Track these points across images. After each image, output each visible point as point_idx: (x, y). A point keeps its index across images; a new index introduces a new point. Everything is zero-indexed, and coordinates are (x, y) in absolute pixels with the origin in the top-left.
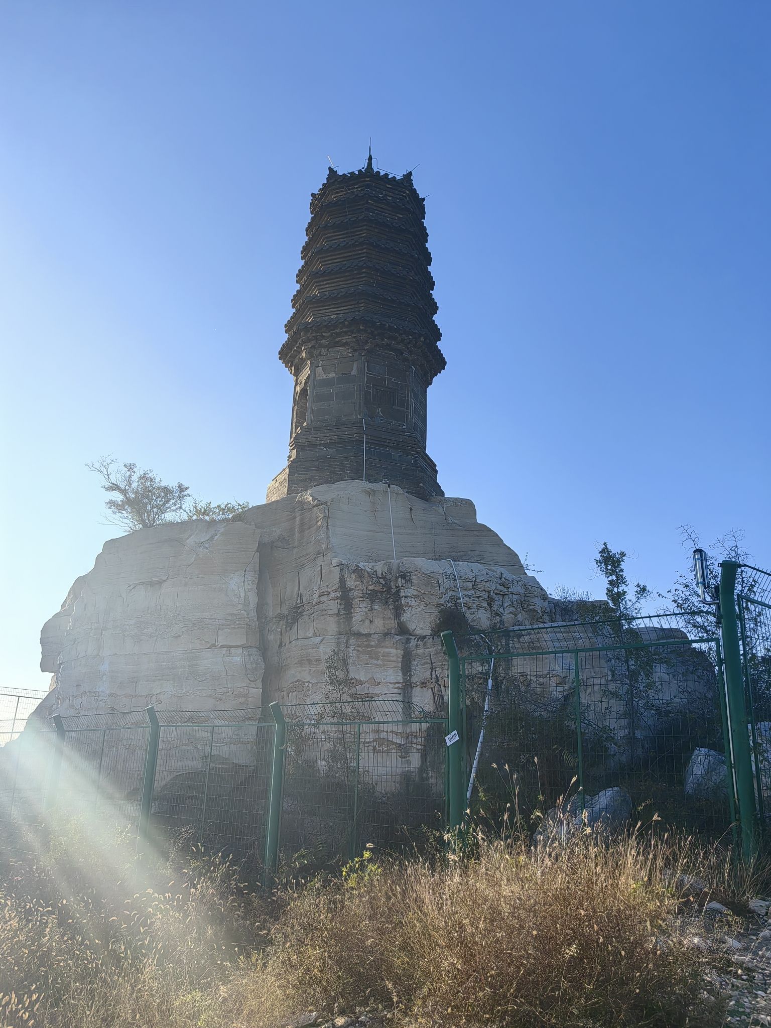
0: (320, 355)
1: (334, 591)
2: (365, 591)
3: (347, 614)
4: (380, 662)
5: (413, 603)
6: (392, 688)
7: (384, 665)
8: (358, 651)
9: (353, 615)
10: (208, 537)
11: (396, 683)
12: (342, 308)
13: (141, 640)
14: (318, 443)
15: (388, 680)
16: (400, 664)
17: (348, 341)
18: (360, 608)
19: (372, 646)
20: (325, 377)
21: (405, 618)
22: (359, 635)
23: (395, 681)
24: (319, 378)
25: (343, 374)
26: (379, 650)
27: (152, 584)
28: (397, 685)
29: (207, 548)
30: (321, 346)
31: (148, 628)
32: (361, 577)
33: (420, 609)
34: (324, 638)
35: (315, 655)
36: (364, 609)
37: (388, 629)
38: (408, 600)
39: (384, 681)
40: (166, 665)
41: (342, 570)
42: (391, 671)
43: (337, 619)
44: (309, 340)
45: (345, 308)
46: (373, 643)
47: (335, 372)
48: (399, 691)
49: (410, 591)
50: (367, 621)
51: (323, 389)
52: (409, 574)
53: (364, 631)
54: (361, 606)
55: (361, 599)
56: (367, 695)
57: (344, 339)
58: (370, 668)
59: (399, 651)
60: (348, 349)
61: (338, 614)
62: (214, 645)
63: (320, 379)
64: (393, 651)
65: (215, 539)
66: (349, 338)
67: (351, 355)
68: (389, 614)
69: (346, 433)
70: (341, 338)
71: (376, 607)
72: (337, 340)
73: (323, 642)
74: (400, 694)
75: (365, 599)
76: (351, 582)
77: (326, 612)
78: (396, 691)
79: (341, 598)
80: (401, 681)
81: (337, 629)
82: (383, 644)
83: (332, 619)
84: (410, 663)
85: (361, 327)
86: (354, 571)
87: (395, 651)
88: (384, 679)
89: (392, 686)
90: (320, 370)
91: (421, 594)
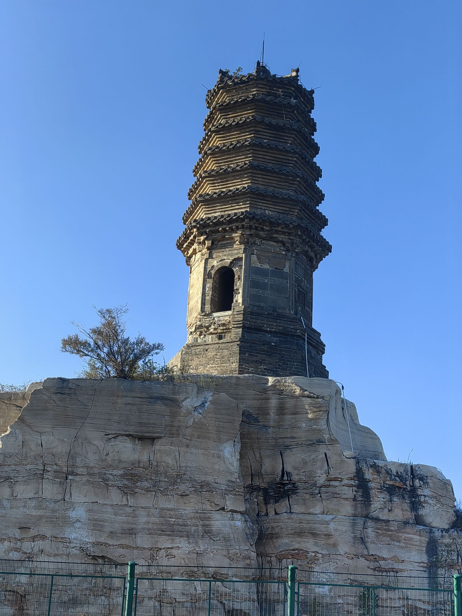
0: (254, 243)
1: (349, 479)
2: (382, 485)
3: (366, 501)
4: (402, 544)
5: (431, 502)
6: (417, 566)
7: (407, 547)
8: (378, 533)
9: (372, 502)
10: (199, 403)
11: (421, 563)
12: (278, 208)
13: (136, 493)
14: (264, 329)
15: (412, 559)
16: (425, 549)
17: (284, 239)
18: (379, 498)
19: (391, 531)
20: (259, 266)
21: (421, 512)
22: (377, 520)
23: (420, 561)
24: (254, 265)
25: (276, 268)
26: (400, 534)
27: (141, 439)
28: (422, 564)
29: (200, 414)
30: (258, 236)
31: (141, 481)
32: (378, 472)
33: (437, 507)
34: (335, 517)
35: (324, 530)
36: (382, 499)
37: (406, 519)
38: (427, 499)
39: (408, 560)
40: (175, 521)
41: (358, 462)
42: (414, 553)
43: (353, 503)
44: (250, 228)
45: (281, 208)
46: (392, 528)
47: (269, 264)
48: (425, 569)
49: (427, 492)
50: (386, 510)
51: (259, 277)
52: (426, 478)
53: (383, 516)
54: (379, 497)
55: (379, 491)
56: (392, 569)
57: (281, 237)
58: (393, 548)
59: (423, 538)
60: (281, 246)
61: (355, 499)
62: (223, 509)
63: (255, 267)
64: (417, 537)
65: (207, 406)
66: (285, 238)
67: (284, 253)
68: (406, 506)
69: (292, 327)
70: (278, 236)
71: (395, 500)
72: (275, 235)
73: (334, 520)
74: (426, 571)
75: (383, 491)
76: (369, 474)
77: (339, 496)
78: (422, 569)
79: (358, 487)
80: (426, 562)
81: (353, 512)
82: (403, 531)
83: (348, 502)
84: (436, 548)
85: (299, 233)
86: (371, 466)
87: (418, 537)
88: (408, 558)
89: (417, 564)
90: (254, 258)
91: (438, 496)
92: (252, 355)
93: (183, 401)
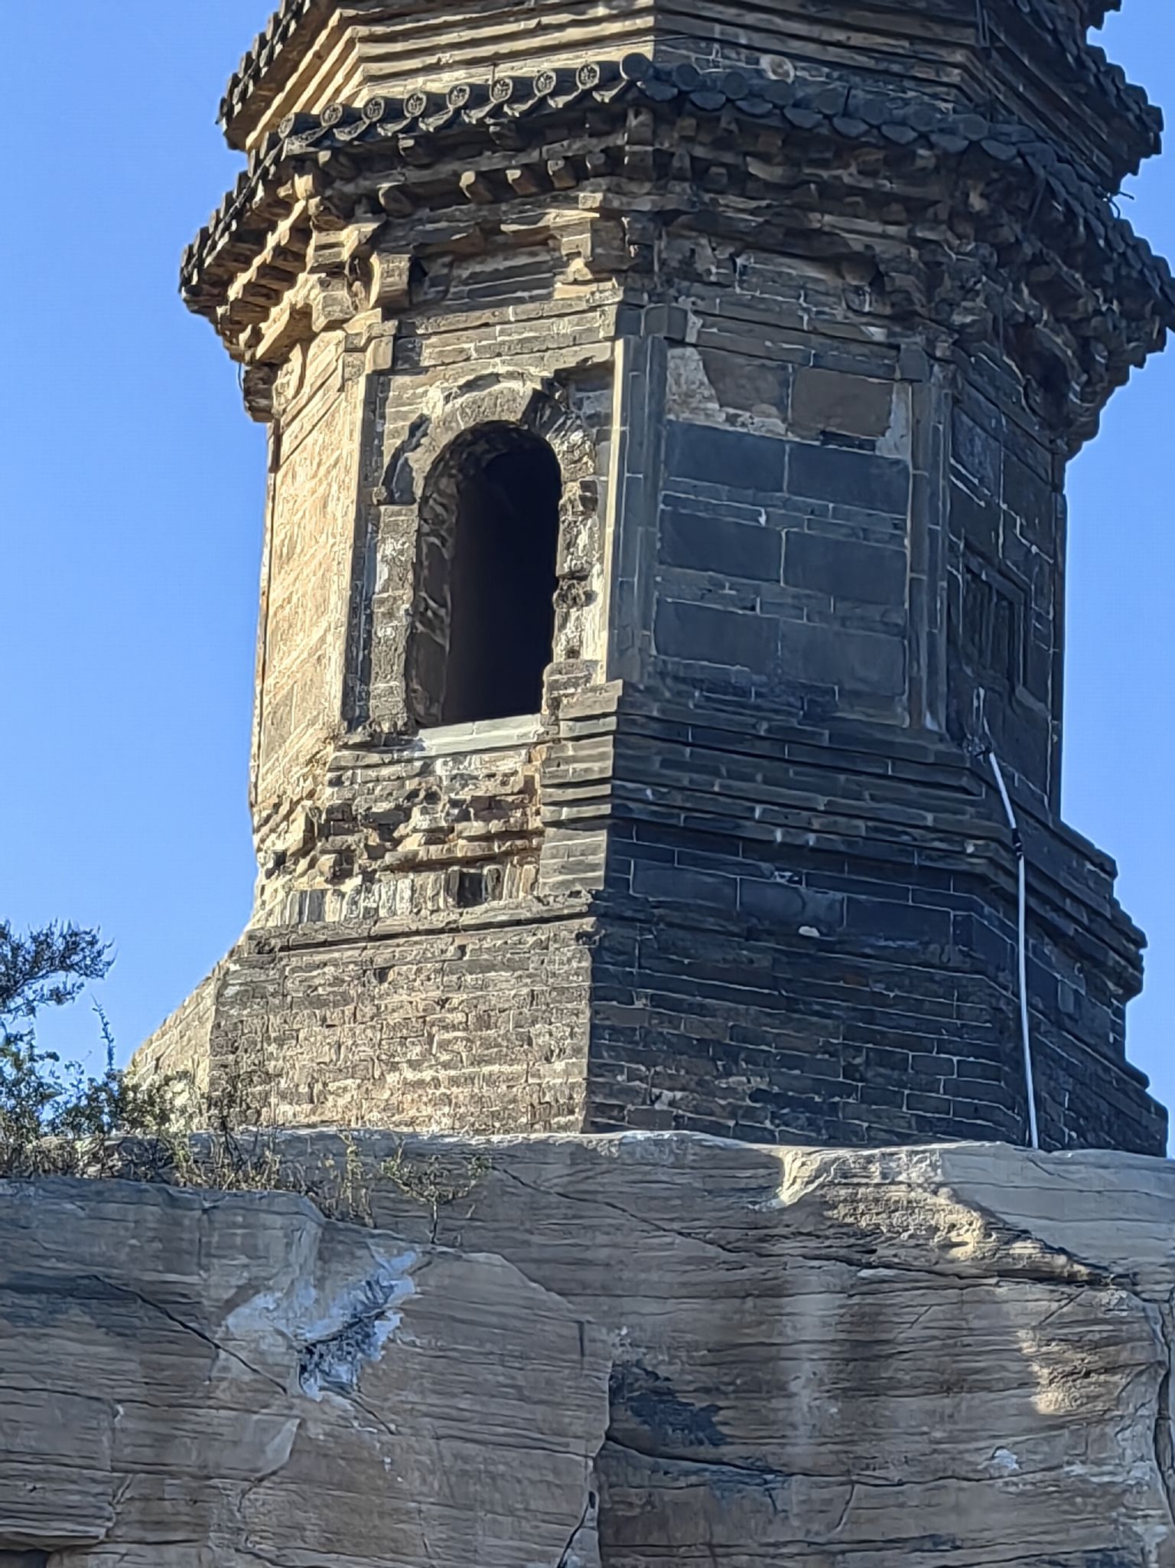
0: (688, 271)
10: (335, 1320)
12: (840, 36)
14: (750, 830)
17: (879, 245)
20: (719, 420)
24: (685, 416)
25: (827, 436)
29: (342, 1389)
30: (711, 225)
44: (661, 170)
45: (858, 39)
47: (781, 406)
51: (715, 494)
60: (858, 290)
63: (692, 426)
65: (382, 1340)
66: (884, 236)
67: (877, 333)
69: (930, 819)
70: (841, 222)
85: (977, 202)
90: (686, 367)
92: (677, 1005)
93: (230, 1305)
